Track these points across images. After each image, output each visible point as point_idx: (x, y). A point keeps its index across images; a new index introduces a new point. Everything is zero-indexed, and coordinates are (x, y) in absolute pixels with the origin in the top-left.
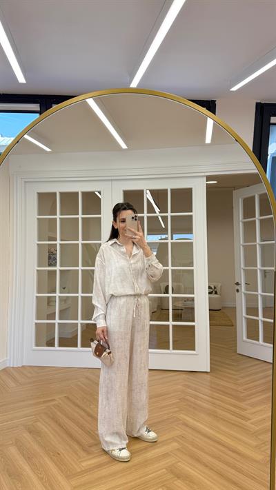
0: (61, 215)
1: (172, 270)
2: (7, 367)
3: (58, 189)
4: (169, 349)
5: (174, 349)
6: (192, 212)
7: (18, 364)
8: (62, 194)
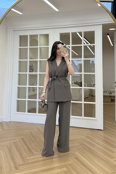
0: (30, 46)
1: (84, 74)
2: (3, 121)
3: (29, 33)
4: (82, 116)
5: (84, 116)
6: (94, 43)
7: (8, 120)
8: (30, 36)
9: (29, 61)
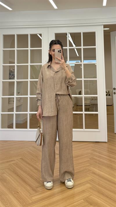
6: (95, 46)
8: (18, 35)
9: (17, 66)
